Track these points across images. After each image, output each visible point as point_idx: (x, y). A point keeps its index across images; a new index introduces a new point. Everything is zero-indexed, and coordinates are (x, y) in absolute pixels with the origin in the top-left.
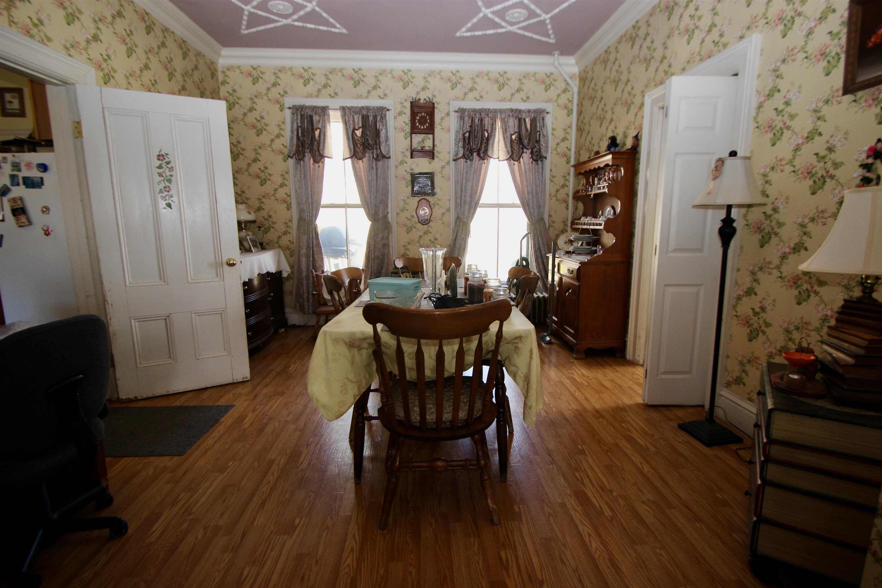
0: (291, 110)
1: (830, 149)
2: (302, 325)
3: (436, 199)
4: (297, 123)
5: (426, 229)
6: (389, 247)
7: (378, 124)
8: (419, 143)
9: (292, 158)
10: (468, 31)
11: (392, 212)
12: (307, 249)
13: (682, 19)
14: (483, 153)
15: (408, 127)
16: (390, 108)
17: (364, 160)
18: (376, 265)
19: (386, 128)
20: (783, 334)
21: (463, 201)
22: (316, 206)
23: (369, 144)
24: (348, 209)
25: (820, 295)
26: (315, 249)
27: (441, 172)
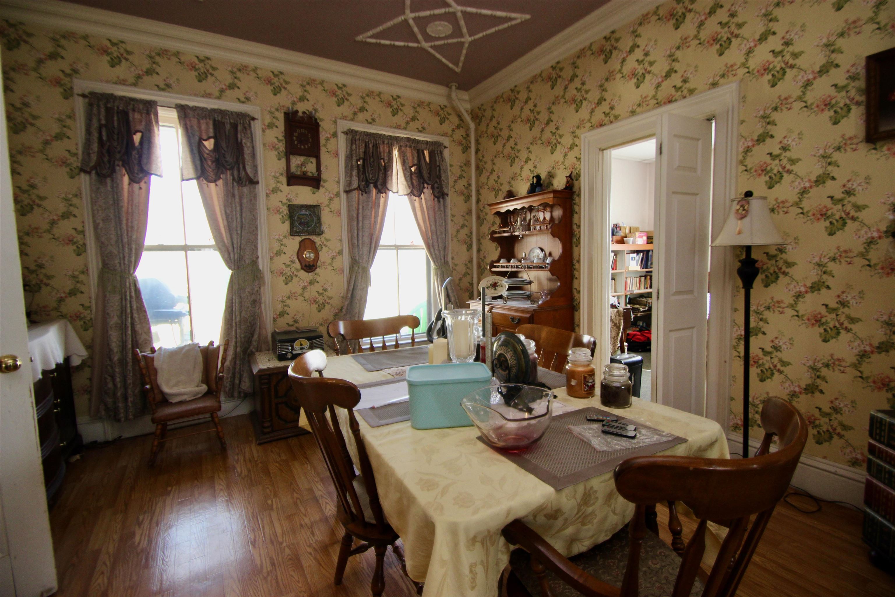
0: (87, 100)
1: (849, 193)
2: (110, 438)
3: (323, 239)
4: (99, 120)
5: (311, 278)
6: (260, 303)
7: (239, 136)
8: (298, 166)
9: (89, 173)
10: (372, 37)
11: (263, 256)
12: (120, 317)
13: (625, 63)
14: (382, 185)
15: (281, 144)
16: (256, 117)
17: (218, 183)
18: (243, 332)
19: (252, 142)
20: (808, 371)
21: (360, 242)
22: (136, 249)
23: (226, 162)
24: (189, 252)
25: (853, 332)
26: (135, 315)
27: (328, 206)
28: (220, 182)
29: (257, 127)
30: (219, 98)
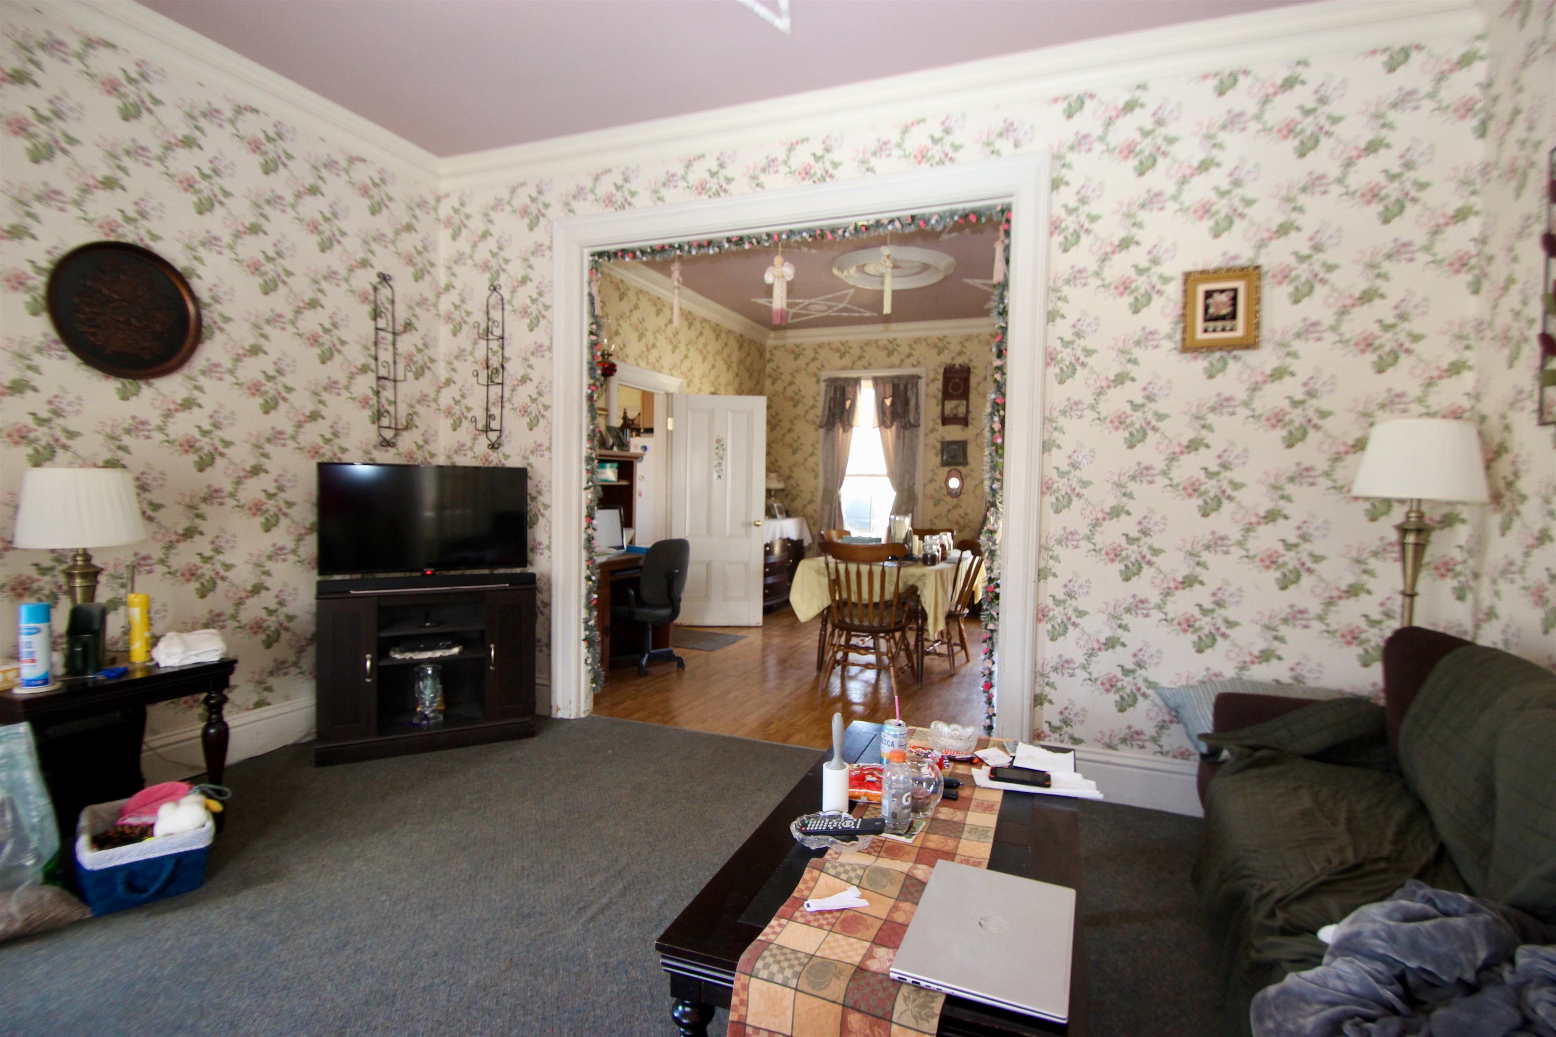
0: (826, 383)
3: (968, 470)
4: (830, 395)
5: (955, 503)
7: (909, 393)
8: (951, 409)
9: (822, 427)
11: (919, 483)
15: (940, 393)
16: (923, 376)
17: (892, 429)
19: (917, 396)
22: (841, 475)
23: (899, 413)
24: (873, 479)
27: (975, 440)
28: (894, 428)
29: (922, 383)
30: (900, 366)
